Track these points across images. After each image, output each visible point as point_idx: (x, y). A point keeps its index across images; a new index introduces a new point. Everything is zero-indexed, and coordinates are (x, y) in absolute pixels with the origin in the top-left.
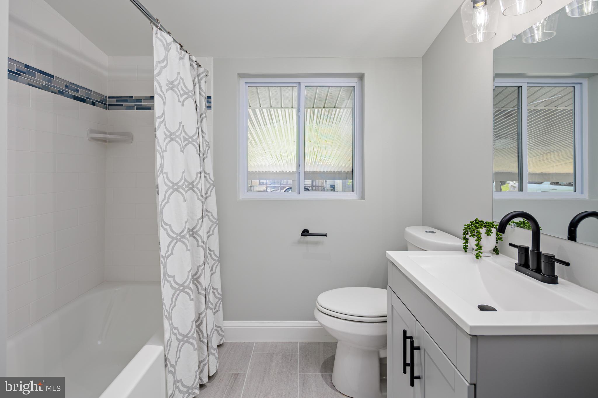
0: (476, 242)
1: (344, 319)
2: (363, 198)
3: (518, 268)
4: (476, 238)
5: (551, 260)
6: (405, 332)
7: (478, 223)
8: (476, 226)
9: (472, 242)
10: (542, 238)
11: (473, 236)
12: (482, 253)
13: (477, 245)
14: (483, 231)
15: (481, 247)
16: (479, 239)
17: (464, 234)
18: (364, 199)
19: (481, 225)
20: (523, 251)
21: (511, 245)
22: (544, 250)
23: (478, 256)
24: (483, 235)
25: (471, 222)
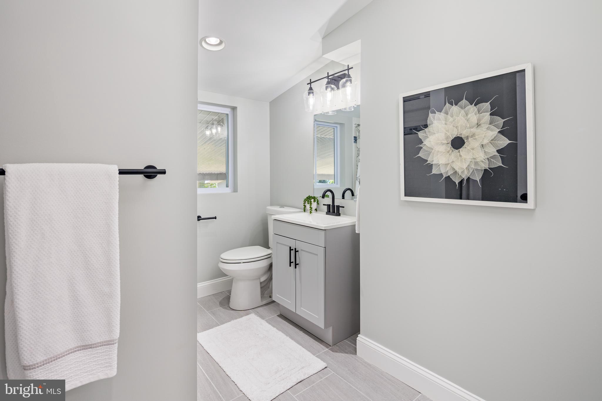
0: (310, 206)
1: (243, 263)
2: (235, 190)
3: (327, 214)
4: (310, 204)
5: (338, 207)
6: (290, 248)
7: (310, 197)
8: (309, 199)
9: (308, 206)
10: (335, 200)
11: (308, 203)
12: (312, 211)
13: (310, 207)
14: (312, 200)
15: (312, 208)
16: (311, 204)
17: (304, 203)
18: (237, 192)
19: (311, 198)
20: (329, 206)
21: (324, 205)
22: (336, 204)
23: (311, 212)
24: (312, 202)
25: (307, 197)
